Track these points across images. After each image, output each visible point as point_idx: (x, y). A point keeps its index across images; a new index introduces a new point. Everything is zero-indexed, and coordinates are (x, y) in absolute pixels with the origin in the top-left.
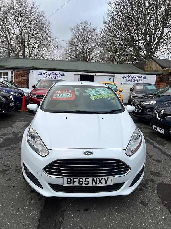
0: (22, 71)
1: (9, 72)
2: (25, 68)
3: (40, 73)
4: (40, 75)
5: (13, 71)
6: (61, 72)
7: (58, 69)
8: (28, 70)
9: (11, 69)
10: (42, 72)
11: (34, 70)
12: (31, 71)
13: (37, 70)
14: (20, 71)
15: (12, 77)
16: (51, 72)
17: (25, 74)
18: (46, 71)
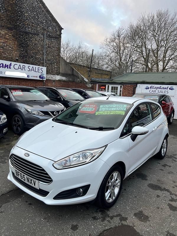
0: (130, 86)
1: (119, 87)
2: (133, 83)
3: (147, 87)
4: (147, 89)
5: (122, 86)
6: (170, 86)
7: (167, 83)
8: (136, 84)
9: (121, 84)
10: (149, 86)
11: (141, 84)
12: (138, 85)
13: (144, 84)
14: (128, 85)
15: (120, 91)
16: (159, 86)
17: (132, 89)
18: (153, 85)
